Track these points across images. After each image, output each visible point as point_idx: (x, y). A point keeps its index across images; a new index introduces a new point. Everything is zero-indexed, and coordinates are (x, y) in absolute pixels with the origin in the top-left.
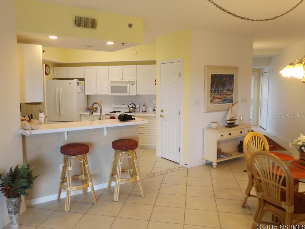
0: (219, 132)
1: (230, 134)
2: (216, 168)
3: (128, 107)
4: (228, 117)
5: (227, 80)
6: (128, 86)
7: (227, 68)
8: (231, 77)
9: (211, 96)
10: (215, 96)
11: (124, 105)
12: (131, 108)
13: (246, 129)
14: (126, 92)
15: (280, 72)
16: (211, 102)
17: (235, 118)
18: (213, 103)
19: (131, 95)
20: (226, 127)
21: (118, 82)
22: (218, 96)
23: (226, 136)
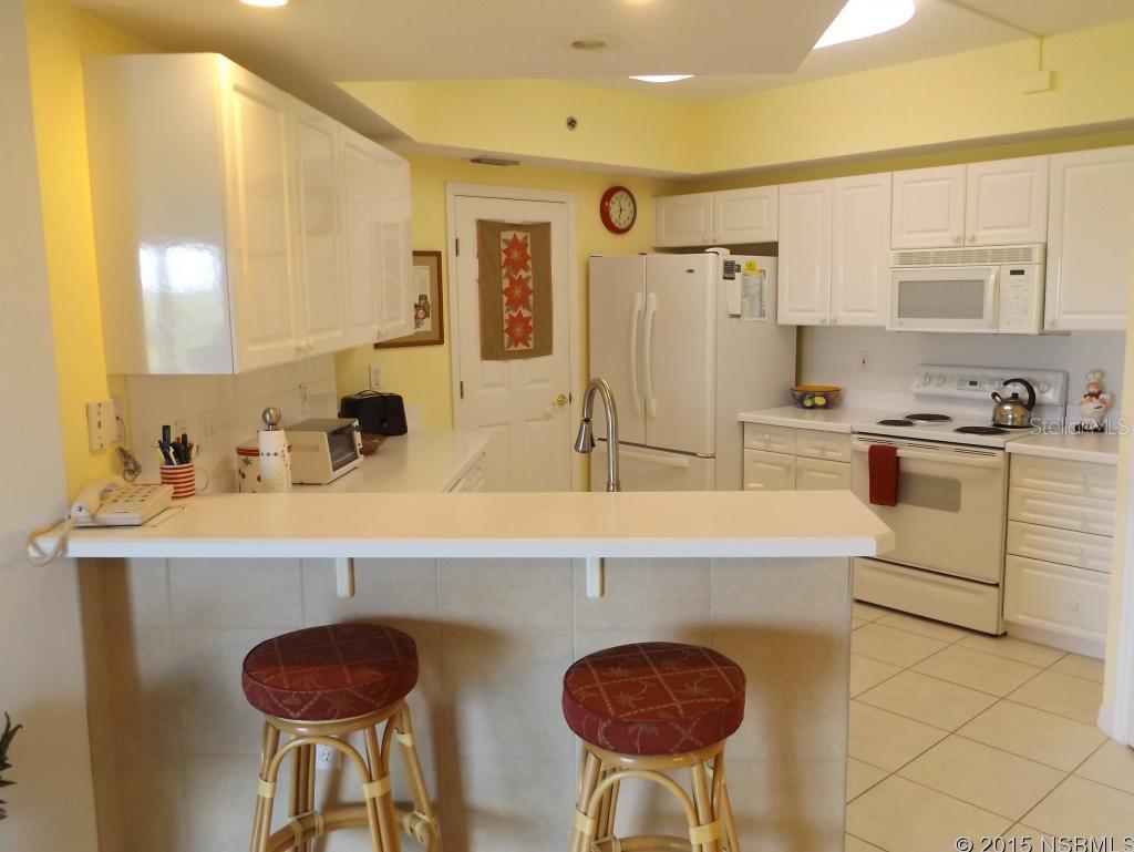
3: (994, 395)
6: (993, 277)
11: (973, 383)
12: (1005, 402)
14: (977, 312)
19: (1004, 329)
21: (938, 258)
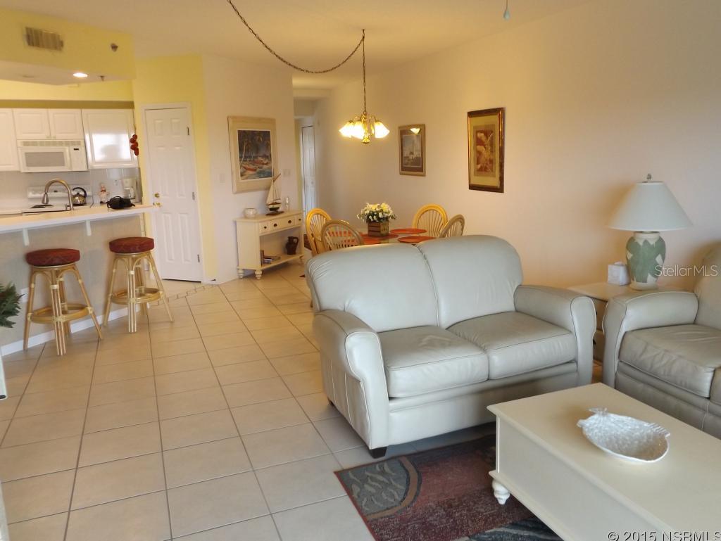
0: (261, 222)
1: (275, 225)
2: (261, 277)
4: (270, 200)
5: (261, 139)
6: (67, 151)
7: (259, 120)
8: (266, 135)
9: (241, 166)
10: (247, 166)
11: (55, 191)
13: (295, 216)
14: (63, 164)
15: (340, 131)
16: (242, 175)
17: (278, 201)
18: (244, 177)
19: (74, 170)
20: (268, 215)
22: (252, 167)
23: (271, 229)
